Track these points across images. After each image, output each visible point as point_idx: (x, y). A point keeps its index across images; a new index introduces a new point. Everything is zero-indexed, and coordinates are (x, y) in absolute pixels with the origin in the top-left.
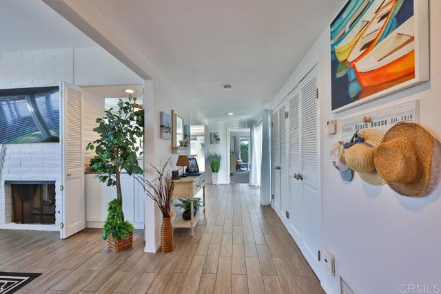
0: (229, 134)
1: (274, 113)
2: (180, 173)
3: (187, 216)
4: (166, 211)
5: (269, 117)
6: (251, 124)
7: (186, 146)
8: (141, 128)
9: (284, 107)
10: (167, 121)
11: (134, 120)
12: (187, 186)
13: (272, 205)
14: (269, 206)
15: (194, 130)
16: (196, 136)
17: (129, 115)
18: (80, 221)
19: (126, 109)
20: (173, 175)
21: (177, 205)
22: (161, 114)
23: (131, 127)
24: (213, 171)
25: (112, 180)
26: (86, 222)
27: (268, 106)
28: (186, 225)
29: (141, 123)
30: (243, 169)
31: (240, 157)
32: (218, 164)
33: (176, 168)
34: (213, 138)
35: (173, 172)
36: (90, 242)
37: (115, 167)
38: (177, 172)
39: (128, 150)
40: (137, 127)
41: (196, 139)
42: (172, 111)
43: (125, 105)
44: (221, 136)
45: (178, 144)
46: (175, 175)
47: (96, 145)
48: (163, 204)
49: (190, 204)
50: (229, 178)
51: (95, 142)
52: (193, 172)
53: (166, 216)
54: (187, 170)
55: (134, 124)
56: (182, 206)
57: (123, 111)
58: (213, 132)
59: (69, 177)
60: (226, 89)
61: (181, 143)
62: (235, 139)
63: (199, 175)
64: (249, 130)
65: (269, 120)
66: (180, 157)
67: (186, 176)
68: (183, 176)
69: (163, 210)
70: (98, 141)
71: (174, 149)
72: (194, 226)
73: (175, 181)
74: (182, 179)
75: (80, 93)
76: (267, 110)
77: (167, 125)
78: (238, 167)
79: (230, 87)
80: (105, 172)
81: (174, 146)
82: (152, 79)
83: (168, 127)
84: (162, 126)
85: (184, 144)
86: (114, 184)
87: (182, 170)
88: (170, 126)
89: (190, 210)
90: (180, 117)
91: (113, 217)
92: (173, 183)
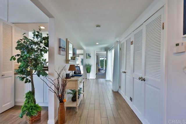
0: (95, 54)
1: (122, 43)
2: (71, 75)
3: (74, 99)
4: (62, 98)
5: (119, 45)
6: (107, 49)
7: (74, 59)
8: (47, 48)
9: (130, 38)
10: (63, 44)
11: (42, 43)
12: (74, 82)
13: (119, 92)
14: (118, 92)
15: (78, 52)
16: (79, 55)
17: (39, 39)
18: (12, 102)
19: (37, 36)
20: (66, 76)
21: (68, 93)
22: (60, 40)
23: (41, 47)
24: (88, 72)
25: (28, 79)
26: (15, 102)
27: (118, 39)
28: (73, 105)
29: (47, 45)
30: (101, 71)
31: (100, 65)
32: (90, 69)
33: (68, 72)
34: (88, 56)
35: (66, 74)
36: (15, 116)
37: (29, 71)
38: (69, 74)
39: (38, 61)
40: (44, 47)
41: (79, 57)
42: (67, 39)
43: (36, 33)
44: (91, 55)
45: (70, 58)
46: (68, 76)
47: (17, 58)
48: (60, 94)
49: (76, 92)
50: (95, 76)
51: (16, 56)
52: (77, 74)
53: (62, 101)
54: (75, 73)
55: (42, 45)
56: (71, 93)
57: (35, 37)
58: (88, 53)
59: (3, 77)
60: (97, 28)
61: (72, 58)
62: (98, 57)
63: (81, 76)
64: (105, 52)
65: (118, 46)
66: (70, 65)
67: (74, 77)
68: (73, 76)
69: (60, 98)
70: (18, 55)
71: (67, 61)
72: (78, 105)
73: (67, 80)
74: (72, 79)
75: (12, 27)
76: (118, 41)
77: (63, 47)
78: (99, 70)
79: (100, 26)
80: (23, 74)
81: (67, 59)
82: (54, 18)
83: (64, 48)
84: (60, 47)
85: (73, 58)
86: (30, 81)
87: (71, 73)
88: (65, 47)
89: (76, 96)
90: (71, 43)
91: (28, 102)
92: (66, 81)
